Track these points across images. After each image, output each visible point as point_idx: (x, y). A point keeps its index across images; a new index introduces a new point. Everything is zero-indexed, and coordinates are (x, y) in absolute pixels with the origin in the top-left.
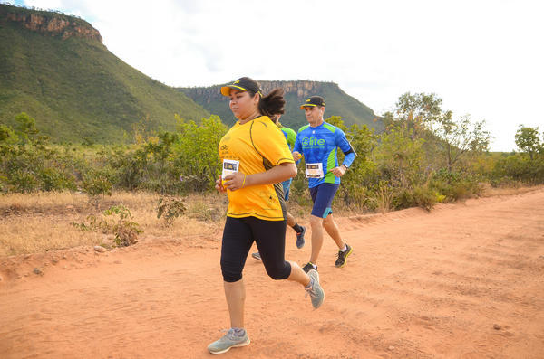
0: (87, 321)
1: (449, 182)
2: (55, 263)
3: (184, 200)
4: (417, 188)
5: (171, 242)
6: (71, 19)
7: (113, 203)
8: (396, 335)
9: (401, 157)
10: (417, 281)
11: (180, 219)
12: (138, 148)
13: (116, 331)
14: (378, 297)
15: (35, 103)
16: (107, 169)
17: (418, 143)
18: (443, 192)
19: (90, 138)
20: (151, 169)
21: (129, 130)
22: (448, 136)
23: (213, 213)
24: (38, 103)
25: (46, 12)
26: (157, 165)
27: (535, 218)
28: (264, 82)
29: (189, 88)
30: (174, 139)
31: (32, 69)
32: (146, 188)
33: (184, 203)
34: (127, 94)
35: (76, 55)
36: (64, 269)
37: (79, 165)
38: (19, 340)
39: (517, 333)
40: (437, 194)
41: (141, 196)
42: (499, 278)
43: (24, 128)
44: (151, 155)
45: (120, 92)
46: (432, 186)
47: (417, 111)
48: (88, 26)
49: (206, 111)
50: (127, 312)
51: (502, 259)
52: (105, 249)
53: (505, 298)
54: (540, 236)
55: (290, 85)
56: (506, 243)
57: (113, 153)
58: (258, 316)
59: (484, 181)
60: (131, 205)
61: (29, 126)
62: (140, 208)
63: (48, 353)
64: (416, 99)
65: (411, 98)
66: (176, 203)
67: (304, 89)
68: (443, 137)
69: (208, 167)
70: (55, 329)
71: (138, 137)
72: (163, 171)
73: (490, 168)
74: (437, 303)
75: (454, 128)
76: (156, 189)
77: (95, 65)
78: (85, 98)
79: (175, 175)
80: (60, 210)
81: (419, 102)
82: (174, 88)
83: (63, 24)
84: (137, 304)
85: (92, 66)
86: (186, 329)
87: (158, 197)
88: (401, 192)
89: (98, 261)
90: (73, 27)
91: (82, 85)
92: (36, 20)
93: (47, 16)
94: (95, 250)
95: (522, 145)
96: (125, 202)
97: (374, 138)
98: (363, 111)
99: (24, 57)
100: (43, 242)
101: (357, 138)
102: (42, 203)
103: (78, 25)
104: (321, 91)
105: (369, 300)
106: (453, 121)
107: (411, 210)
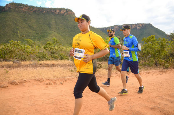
2: (66, 81)
5: (99, 76)
6: (67, 10)
11: (101, 69)
15: (57, 34)
25: (60, 8)
29: (101, 28)
31: (56, 25)
33: (102, 64)
35: (68, 20)
36: (68, 83)
43: (55, 42)
48: (71, 11)
49: (106, 35)
55: (134, 25)
66: (99, 64)
67: (139, 26)
77: (73, 22)
78: (70, 32)
80: (65, 66)
82: (96, 28)
83: (64, 11)
85: (72, 23)
91: (69, 29)
92: (58, 11)
93: (60, 10)
97: (167, 42)
98: (162, 33)
99: (54, 22)
100: (62, 75)
101: (161, 43)
102: (60, 63)
103: (68, 11)
104: (145, 27)
105: (168, 100)
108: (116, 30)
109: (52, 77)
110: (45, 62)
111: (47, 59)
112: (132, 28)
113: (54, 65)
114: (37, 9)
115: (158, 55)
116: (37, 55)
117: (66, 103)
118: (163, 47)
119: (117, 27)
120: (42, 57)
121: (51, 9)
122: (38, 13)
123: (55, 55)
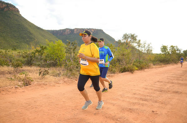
0: (11, 113)
1: (139, 63)
3: (48, 70)
4: (129, 65)
5: (44, 84)
6: (7, 4)
7: (23, 70)
8: (121, 115)
9: (123, 55)
10: (128, 97)
11: (47, 76)
12: (33, 51)
14: (115, 102)
16: (21, 58)
17: (129, 50)
18: (137, 67)
19: (15, 47)
20: (37, 58)
21: (29, 44)
22: (139, 48)
23: (59, 74)
26: (39, 57)
27: (166, 75)
28: (78, 29)
29: (51, 30)
30: (45, 48)
32: (35, 65)
33: (48, 71)
34: (29, 32)
35: (10, 17)
36: (3, 94)
37: (11, 57)
39: (159, 113)
40: (135, 67)
41: (33, 68)
42: (154, 95)
44: (37, 54)
45: (26, 31)
46: (134, 65)
47: (129, 40)
48: (14, 7)
49: (57, 38)
50: (27, 109)
51: (156, 89)
52: (19, 87)
53: (156, 102)
54: (168, 81)
56: (157, 83)
57: (24, 53)
58: (73, 109)
59: (151, 63)
60: (30, 71)
62: (33, 72)
64: (129, 35)
65: (127, 35)
66: (46, 70)
68: (137, 48)
69: (57, 58)
71: (33, 47)
72: (41, 59)
73: (153, 59)
74: (134, 104)
75: (141, 45)
76: (39, 65)
78: (13, 33)
79: (46, 60)
80: (3, 73)
81: (129, 37)
82: (46, 30)
83: (4, 5)
84: (30, 106)
85: (16, 21)
86: (48, 115)
87: (39, 68)
88: (124, 67)
89: (17, 91)
90: (8, 7)
91: (12, 28)
94: (15, 87)
95: (163, 51)
96: (27, 70)
98: (111, 39)
103: (10, 6)
104: (97, 32)
105: (111, 103)
106: (141, 43)
107: (126, 73)
108: (68, 33)
119: (69, 31)
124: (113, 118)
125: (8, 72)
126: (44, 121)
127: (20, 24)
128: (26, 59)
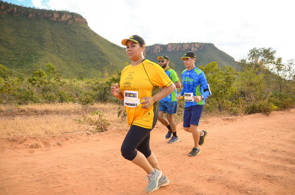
0: (84, 170)
1: (280, 99)
2: (67, 139)
4: (261, 102)
6: (72, 14)
7: (94, 109)
8: (252, 185)
9: (251, 84)
10: (263, 155)
12: (107, 80)
13: (99, 176)
14: (240, 163)
15: (54, 57)
16: (91, 91)
17: (261, 76)
18: (276, 104)
19: (81, 75)
21: (102, 71)
22: (279, 72)
24: (56, 58)
25: (60, 11)
28: (173, 44)
31: (53, 40)
32: (111, 101)
34: (101, 52)
35: (75, 32)
36: (72, 143)
37: (77, 89)
38: (52, 178)
40: (273, 105)
41: (108, 106)
43: (50, 70)
45: (97, 51)
46: (270, 101)
47: (260, 58)
48: (81, 17)
50: (104, 166)
52: (91, 133)
55: (187, 45)
58: (173, 171)
61: (53, 69)
62: (108, 112)
63: (66, 185)
64: (259, 51)
65: (257, 51)
67: (195, 47)
68: (276, 73)
70: (69, 174)
71: (107, 74)
74: (275, 168)
75: (283, 67)
76: (116, 102)
78: (79, 54)
80: (68, 113)
81: (261, 53)
83: (68, 17)
84: (109, 162)
85: (83, 38)
87: (118, 106)
88: (252, 104)
89: (88, 139)
90: (74, 18)
91: (77, 48)
92: (56, 16)
93: (61, 13)
94: (87, 134)
97: (235, 74)
98: (228, 59)
99: (50, 34)
100: (61, 129)
101: (226, 74)
102: (59, 109)
103: (76, 17)
104: (205, 48)
105: (235, 164)
106: (282, 63)
107: (257, 114)
108: (158, 51)
109: (42, 133)
110: (31, 106)
111: (35, 101)
112: (184, 49)
113: (47, 112)
114: (15, 9)
115: (221, 93)
116: (14, 95)
117: (65, 179)
118: (229, 81)
119: (159, 48)
120: (26, 98)
121: (43, 11)
122: (18, 17)
123: (50, 94)
124: (240, 189)
125: (75, 111)
126: (131, 186)
127: (88, 41)
128: (98, 92)
